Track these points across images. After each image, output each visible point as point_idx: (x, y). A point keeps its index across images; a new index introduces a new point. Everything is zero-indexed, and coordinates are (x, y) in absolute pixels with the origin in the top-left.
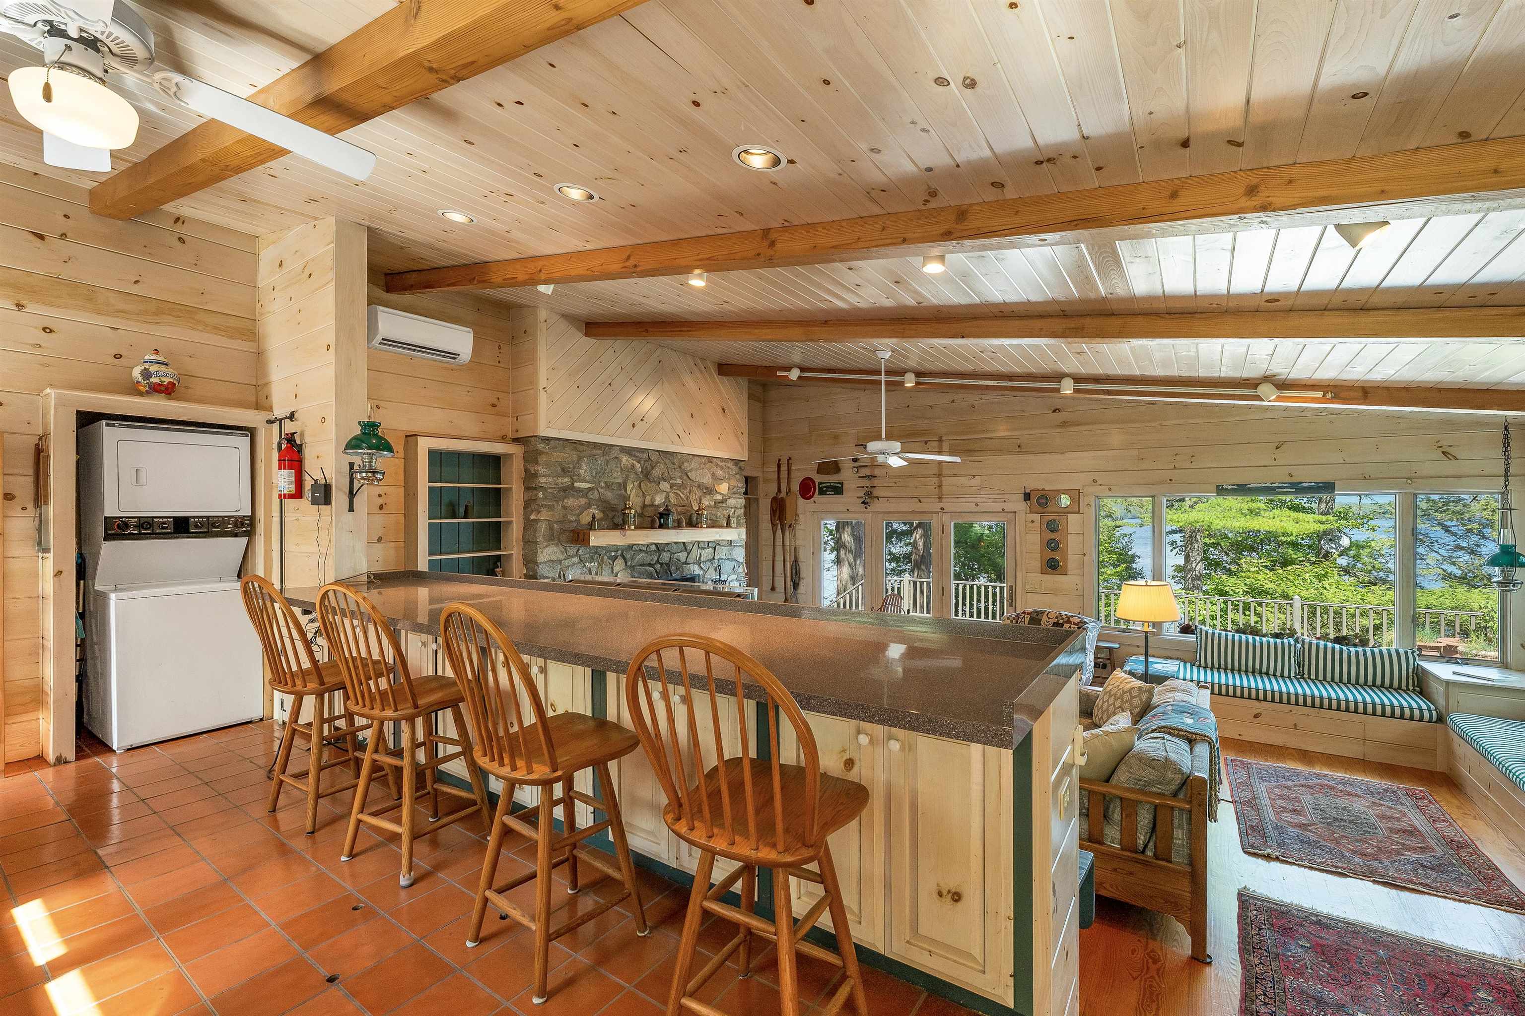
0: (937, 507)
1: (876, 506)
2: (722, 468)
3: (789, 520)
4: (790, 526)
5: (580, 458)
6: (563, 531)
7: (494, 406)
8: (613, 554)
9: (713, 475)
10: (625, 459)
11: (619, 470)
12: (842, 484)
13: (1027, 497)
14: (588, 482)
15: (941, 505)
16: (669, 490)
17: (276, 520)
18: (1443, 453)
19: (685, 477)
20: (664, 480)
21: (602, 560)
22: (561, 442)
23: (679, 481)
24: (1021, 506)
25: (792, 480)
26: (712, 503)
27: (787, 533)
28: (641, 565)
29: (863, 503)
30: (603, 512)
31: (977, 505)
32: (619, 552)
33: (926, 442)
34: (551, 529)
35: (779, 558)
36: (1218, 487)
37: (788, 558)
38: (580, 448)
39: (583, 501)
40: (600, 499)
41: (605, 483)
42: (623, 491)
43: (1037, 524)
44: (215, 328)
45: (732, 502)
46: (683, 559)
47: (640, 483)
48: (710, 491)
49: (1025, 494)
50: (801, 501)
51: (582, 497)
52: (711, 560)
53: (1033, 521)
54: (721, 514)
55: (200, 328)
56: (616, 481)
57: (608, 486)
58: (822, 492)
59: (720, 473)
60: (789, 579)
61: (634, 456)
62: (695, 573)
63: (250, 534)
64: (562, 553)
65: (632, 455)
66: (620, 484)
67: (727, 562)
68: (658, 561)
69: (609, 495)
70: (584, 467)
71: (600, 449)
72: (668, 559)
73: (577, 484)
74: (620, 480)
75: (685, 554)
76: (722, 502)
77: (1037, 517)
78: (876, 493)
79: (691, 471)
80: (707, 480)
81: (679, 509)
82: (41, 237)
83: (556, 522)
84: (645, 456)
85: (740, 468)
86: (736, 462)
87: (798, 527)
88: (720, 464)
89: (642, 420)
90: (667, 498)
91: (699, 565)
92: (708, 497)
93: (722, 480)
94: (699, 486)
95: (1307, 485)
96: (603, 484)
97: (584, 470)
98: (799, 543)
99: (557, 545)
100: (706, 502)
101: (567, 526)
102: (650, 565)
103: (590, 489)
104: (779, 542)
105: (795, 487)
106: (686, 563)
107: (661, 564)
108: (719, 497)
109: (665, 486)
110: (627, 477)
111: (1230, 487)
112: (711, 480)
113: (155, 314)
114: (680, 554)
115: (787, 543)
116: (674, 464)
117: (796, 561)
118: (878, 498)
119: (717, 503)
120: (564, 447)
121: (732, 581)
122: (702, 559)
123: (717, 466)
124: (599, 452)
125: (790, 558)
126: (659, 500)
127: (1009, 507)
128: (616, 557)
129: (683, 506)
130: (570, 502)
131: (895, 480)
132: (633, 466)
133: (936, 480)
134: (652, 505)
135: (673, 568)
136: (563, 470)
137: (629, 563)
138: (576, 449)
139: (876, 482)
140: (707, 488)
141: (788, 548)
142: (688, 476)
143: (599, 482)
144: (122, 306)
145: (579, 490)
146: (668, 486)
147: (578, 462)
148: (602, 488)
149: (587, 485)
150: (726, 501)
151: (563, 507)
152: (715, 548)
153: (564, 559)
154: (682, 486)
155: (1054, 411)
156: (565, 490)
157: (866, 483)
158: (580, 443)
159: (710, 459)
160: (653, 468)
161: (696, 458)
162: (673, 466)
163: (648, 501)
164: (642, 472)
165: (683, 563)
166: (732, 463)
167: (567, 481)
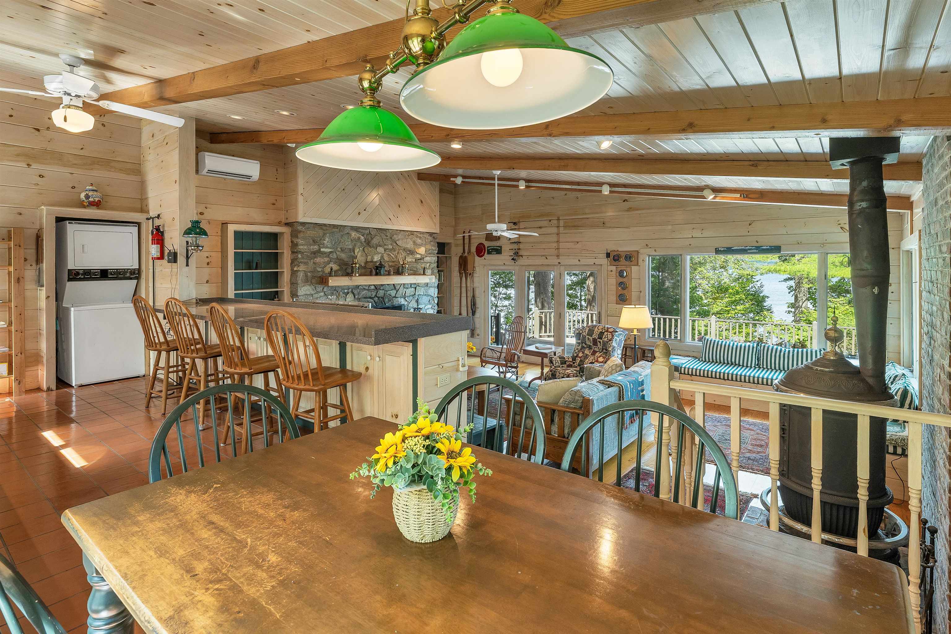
0: (556, 261)
1: (521, 261)
2: (420, 238)
3: (469, 271)
4: (470, 274)
5: (325, 234)
6: (313, 277)
7: (274, 204)
8: (346, 291)
9: (414, 242)
10: (354, 234)
11: (350, 240)
12: (501, 247)
13: (608, 255)
14: (330, 248)
15: (559, 261)
16: (383, 252)
17: (151, 271)
18: (841, 228)
19: (395, 244)
20: (380, 246)
21: (339, 295)
22: (312, 225)
23: (390, 247)
24: (604, 261)
25: (472, 245)
26: (414, 260)
27: (468, 279)
28: (365, 298)
29: (513, 259)
30: (339, 266)
31: (579, 260)
32: (350, 290)
33: (550, 221)
34: (306, 276)
35: (464, 295)
36: (716, 249)
37: (469, 295)
38: (324, 228)
39: (326, 259)
40: (337, 258)
41: (341, 248)
42: (352, 253)
43: (614, 273)
44: (120, 170)
45: (427, 259)
46: (393, 295)
47: (364, 249)
48: (412, 252)
49: (607, 253)
50: (477, 258)
51: (326, 257)
52: (413, 295)
53: (611, 271)
54: (420, 266)
55: (113, 170)
56: (348, 247)
57: (342, 250)
58: (489, 253)
59: (419, 241)
60: (470, 308)
61: (360, 232)
62: (402, 303)
63: (138, 278)
64: (314, 290)
65: (358, 232)
66: (350, 249)
67: (424, 297)
68: (376, 296)
69: (343, 256)
70: (327, 239)
71: (337, 228)
72: (383, 294)
73: (322, 250)
74: (350, 247)
75: (395, 291)
76: (421, 259)
77: (614, 268)
78: (521, 253)
79: (398, 240)
80: (410, 245)
81: (390, 264)
82: (38, 130)
83: (309, 272)
84: (367, 231)
85: (434, 237)
86: (431, 234)
87: (475, 275)
88: (419, 235)
89: (365, 210)
90: (382, 257)
91: (405, 298)
92: (411, 256)
93: (420, 245)
94: (404, 250)
95: (765, 248)
96: (339, 249)
97: (327, 241)
98: (476, 285)
99: (310, 285)
100: (409, 259)
101: (316, 274)
102: (370, 298)
103: (331, 252)
104: (464, 285)
105: (473, 249)
106: (395, 297)
107: (378, 298)
108: (418, 256)
109: (381, 250)
110: (355, 245)
111: (722, 249)
112: (412, 246)
113: (91, 165)
114: (391, 291)
115: (469, 285)
116: (387, 236)
117: (474, 296)
118: (522, 256)
119: (417, 260)
120: (314, 227)
121: (428, 309)
122: (407, 295)
123: (417, 237)
124: (337, 230)
125: (470, 294)
126: (376, 258)
127: (597, 262)
128: (348, 293)
129: (393, 262)
130: (318, 260)
131: (533, 245)
132: (359, 238)
133: (555, 245)
134: (372, 262)
135: (386, 300)
136: (314, 241)
137: (356, 297)
138: (322, 229)
139: (521, 246)
140: (410, 251)
141: (469, 288)
143: (337, 248)
144: (75, 162)
145: (325, 253)
146: (383, 250)
147: (323, 237)
148: (339, 251)
149: (329, 250)
150: (423, 258)
151: (314, 263)
152: (416, 288)
153: (315, 293)
154: (393, 249)
155: (624, 201)
156: (315, 253)
157: (515, 246)
158: (325, 225)
159: (412, 233)
160: (372, 239)
161: (402, 232)
162: (386, 237)
163: (369, 259)
164: (365, 241)
165: (393, 297)
166: (428, 234)
167: (316, 247)
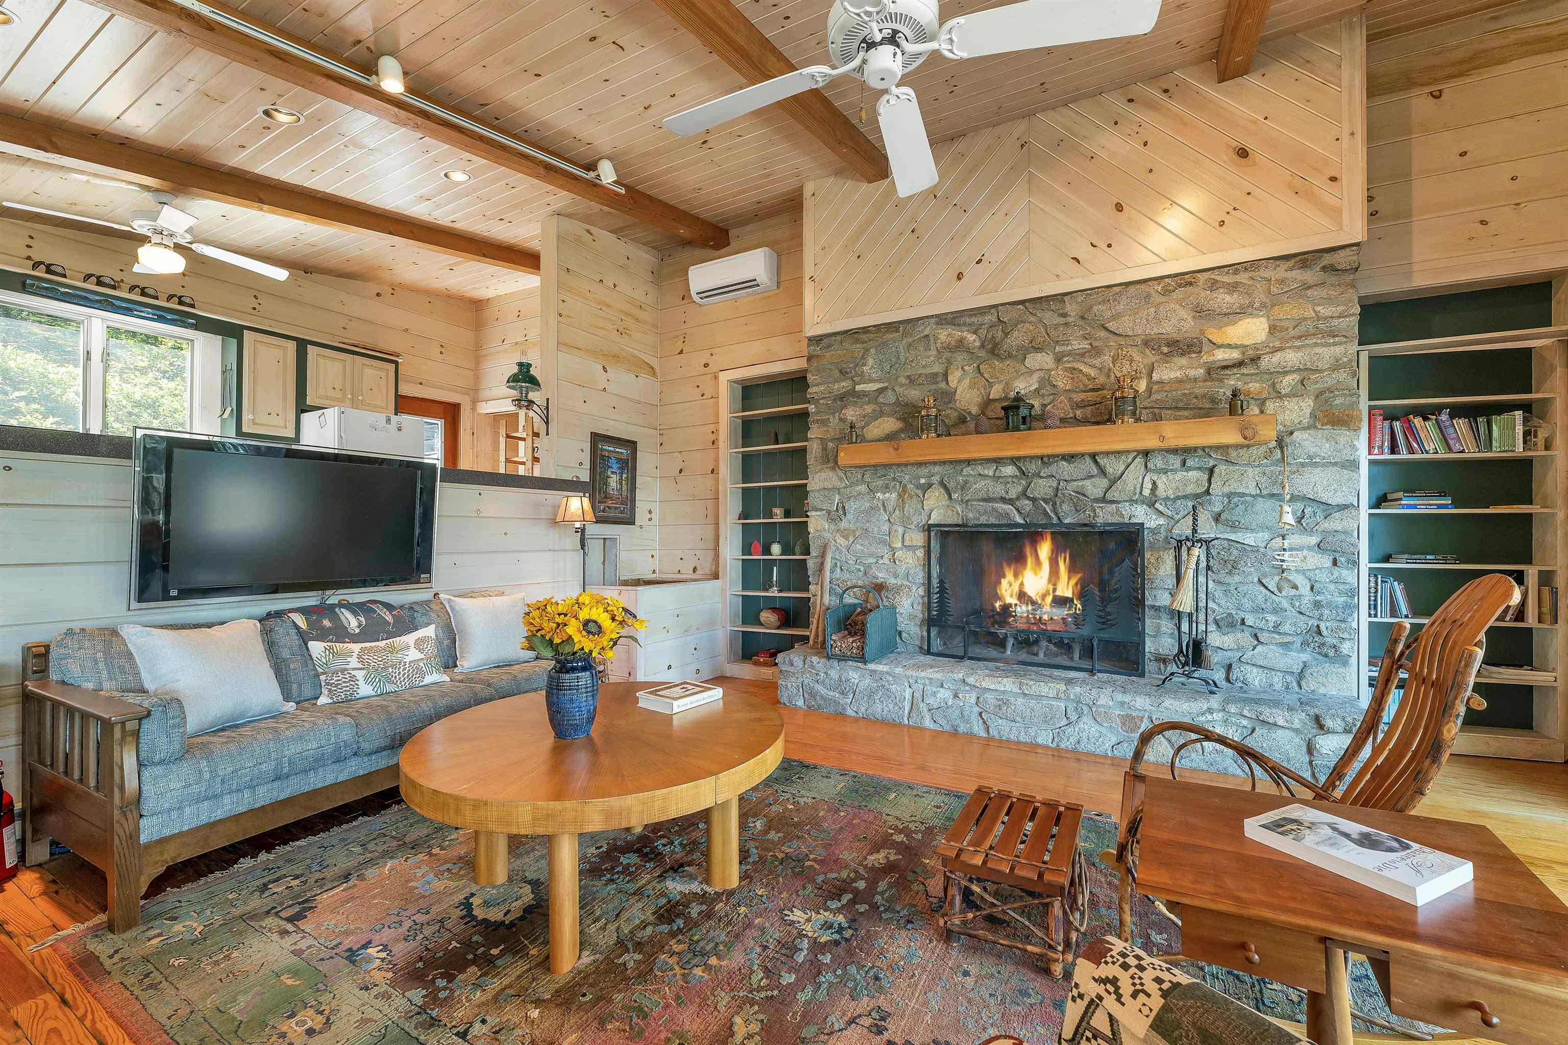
2: (1240, 285)
5: (867, 350)
8: (923, 481)
9: (1199, 311)
10: (944, 335)
11: (934, 352)
14: (879, 381)
16: (1052, 365)
19: (1100, 334)
20: (1039, 350)
21: (904, 490)
22: (838, 338)
23: (1079, 345)
26: (1201, 371)
28: (984, 500)
32: (935, 479)
34: (825, 449)
38: (864, 337)
39: (869, 409)
40: (898, 403)
41: (908, 377)
42: (942, 385)
45: (1295, 359)
46: (1097, 493)
47: (978, 367)
48: (1185, 347)
51: (869, 403)
52: (1198, 495)
56: (929, 371)
57: (911, 380)
59: (1228, 299)
61: (964, 324)
62: (1134, 520)
64: (841, 479)
65: (959, 325)
66: (935, 375)
68: (1024, 494)
70: (871, 362)
71: (897, 331)
72: (1051, 492)
73: (858, 388)
75: (1105, 483)
76: (1239, 364)
79: (1116, 317)
80: (1177, 324)
81: (1078, 397)
83: (832, 440)
84: (989, 317)
85: (1329, 267)
86: (1310, 256)
88: (1226, 279)
89: (979, 262)
90: (1046, 380)
91: (1152, 505)
93: (1238, 313)
94: (1146, 343)
96: (903, 380)
97: (870, 367)
99: (837, 468)
102: (1003, 500)
103: (881, 391)
106: (1103, 500)
107: (1034, 500)
108: (1227, 355)
109: (1040, 359)
110: (949, 362)
112: (1192, 323)
114: (1087, 483)
116: (1064, 315)
119: (1210, 370)
120: (842, 341)
122: (1161, 492)
123: (1216, 285)
124: (895, 335)
126: (1024, 387)
128: (930, 486)
129: (1093, 390)
130: (850, 412)
132: (963, 341)
134: (1007, 398)
136: (840, 372)
137: (955, 496)
138: (857, 341)
140: (1175, 343)
142: (1107, 329)
143: (897, 379)
145: (865, 394)
146: (1050, 358)
147: (863, 357)
148: (902, 385)
149: (877, 386)
150: (1255, 360)
151: (841, 420)
152: (1211, 471)
153: (845, 488)
154: (1094, 350)
156: (842, 397)
158: (865, 330)
159: (1187, 278)
160: (1008, 334)
161: (1132, 289)
162: (1062, 320)
163: (996, 392)
164: (982, 346)
165: (1096, 500)
166: (1286, 264)
167: (845, 384)
